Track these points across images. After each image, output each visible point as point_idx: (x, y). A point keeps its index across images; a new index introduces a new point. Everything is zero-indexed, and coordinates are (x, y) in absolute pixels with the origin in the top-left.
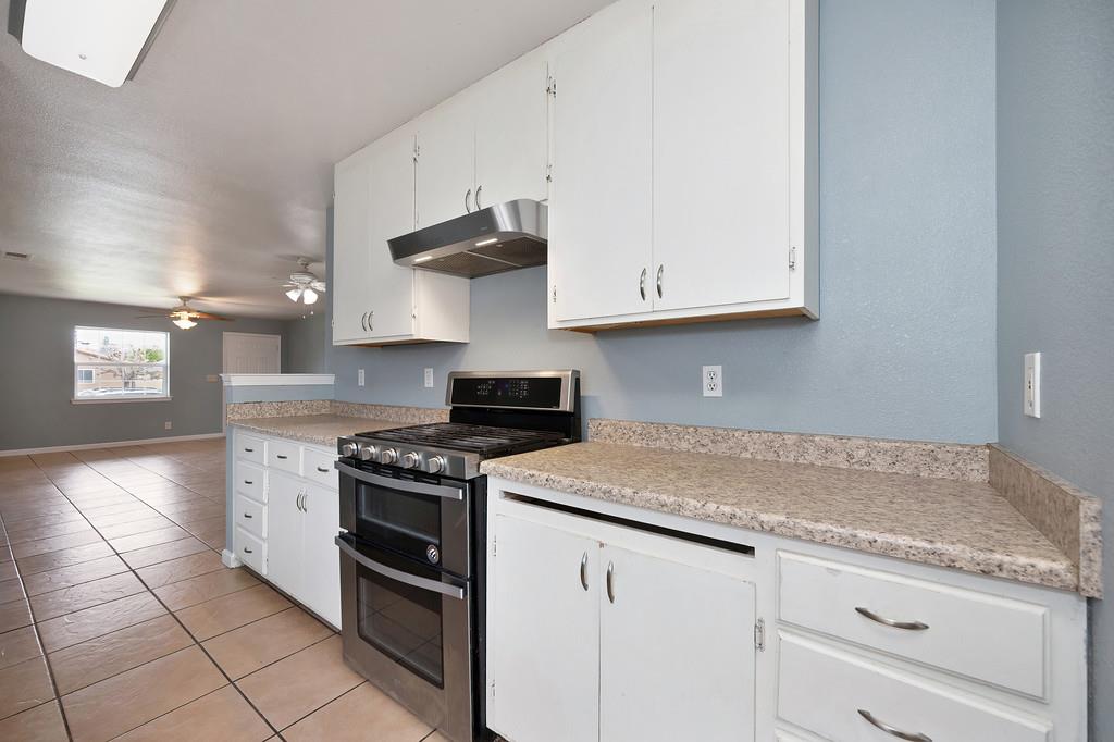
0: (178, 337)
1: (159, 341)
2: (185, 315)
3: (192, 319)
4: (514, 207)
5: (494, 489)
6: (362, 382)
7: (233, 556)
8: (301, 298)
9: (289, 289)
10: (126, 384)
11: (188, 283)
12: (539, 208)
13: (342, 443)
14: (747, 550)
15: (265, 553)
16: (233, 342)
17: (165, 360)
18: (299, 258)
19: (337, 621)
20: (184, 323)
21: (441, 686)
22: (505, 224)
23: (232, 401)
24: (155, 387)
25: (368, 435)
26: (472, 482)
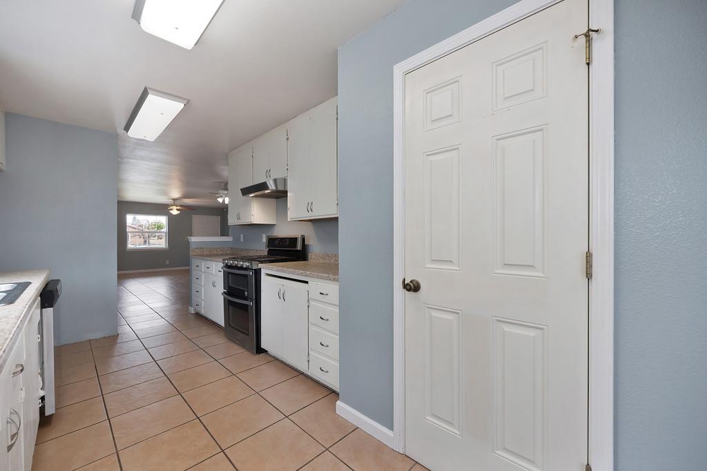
0: (172, 219)
1: (163, 220)
2: (175, 208)
3: (177, 210)
4: (275, 180)
5: (263, 272)
6: (242, 240)
7: (192, 309)
8: (224, 201)
9: (218, 197)
10: (145, 242)
11: (176, 194)
12: (285, 180)
13: (224, 260)
14: (307, 282)
15: (203, 306)
16: (197, 220)
17: (165, 229)
18: (222, 182)
19: (222, 324)
20: (175, 212)
21: (248, 335)
22: (272, 186)
23: (192, 247)
24: (160, 243)
25: (234, 258)
26: (255, 270)
